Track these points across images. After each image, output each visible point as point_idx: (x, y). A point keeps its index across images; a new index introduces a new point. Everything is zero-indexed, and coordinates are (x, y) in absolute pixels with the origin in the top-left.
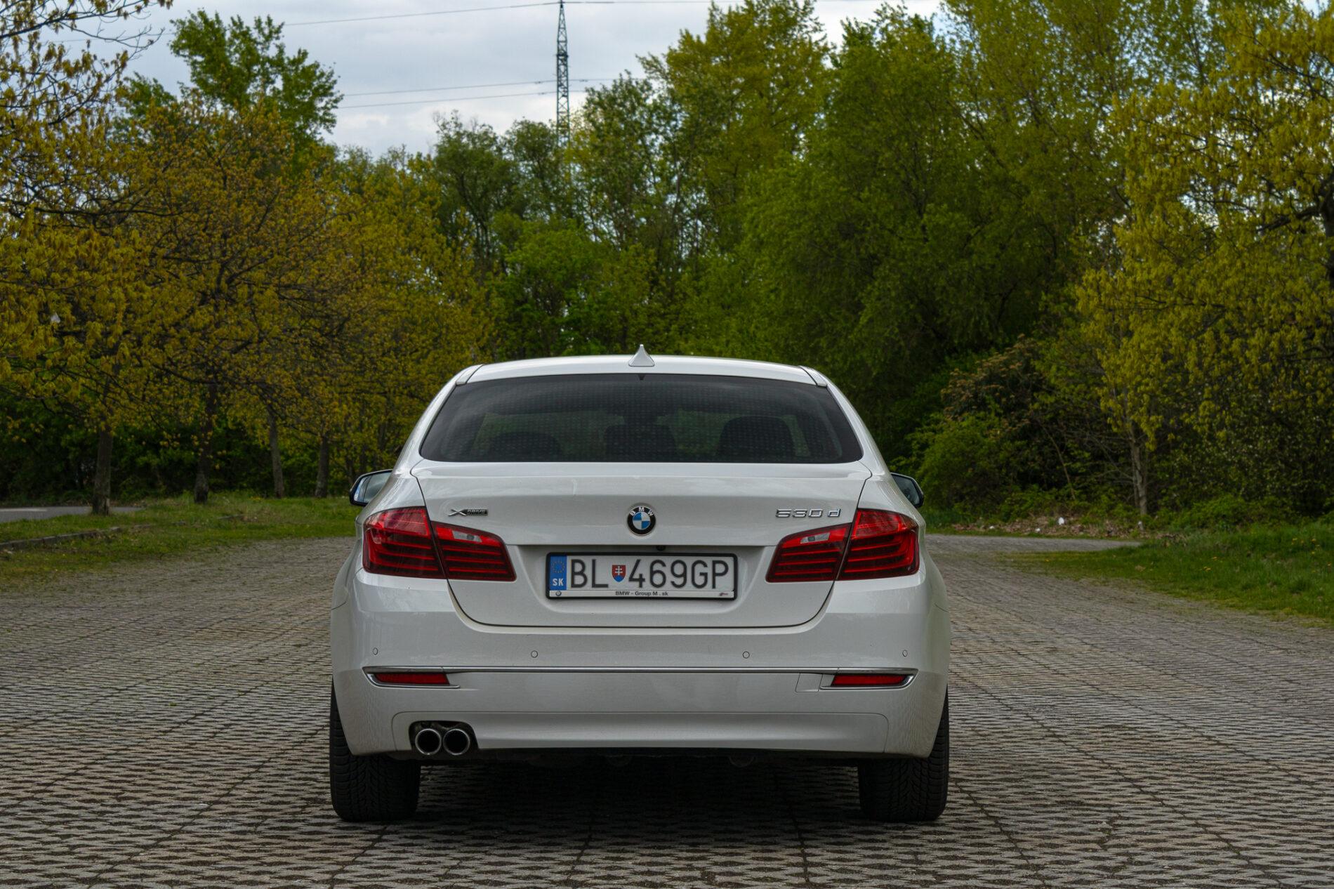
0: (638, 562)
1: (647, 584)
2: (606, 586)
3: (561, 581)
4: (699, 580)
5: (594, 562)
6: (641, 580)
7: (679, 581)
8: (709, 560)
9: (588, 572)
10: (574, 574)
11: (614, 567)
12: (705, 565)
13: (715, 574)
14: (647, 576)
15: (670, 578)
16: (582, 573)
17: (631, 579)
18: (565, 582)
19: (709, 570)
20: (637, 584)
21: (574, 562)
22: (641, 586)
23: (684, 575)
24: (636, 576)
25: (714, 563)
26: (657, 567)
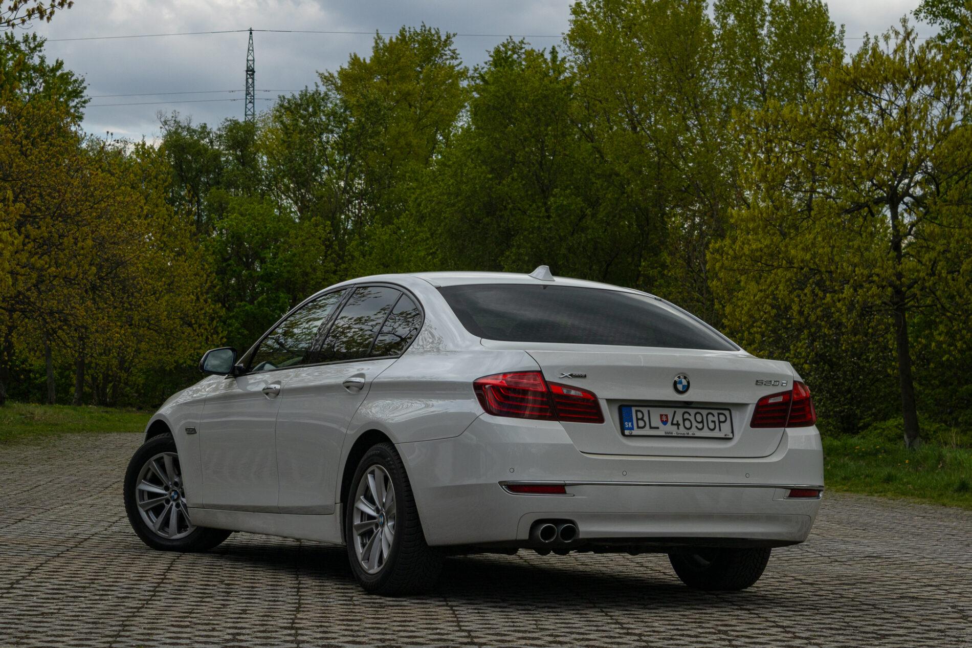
0: (675, 412)
1: (681, 427)
2: (658, 428)
3: (630, 424)
4: (712, 426)
5: (649, 411)
6: (678, 425)
7: (700, 426)
8: (715, 412)
9: (646, 418)
10: (638, 419)
11: (661, 416)
12: (714, 416)
13: (720, 422)
14: (681, 422)
15: (695, 424)
16: (642, 419)
17: (672, 424)
18: (632, 424)
19: (716, 419)
20: (676, 427)
21: (637, 411)
22: (678, 428)
23: (702, 422)
24: (675, 422)
25: (719, 414)
26: (686, 416)
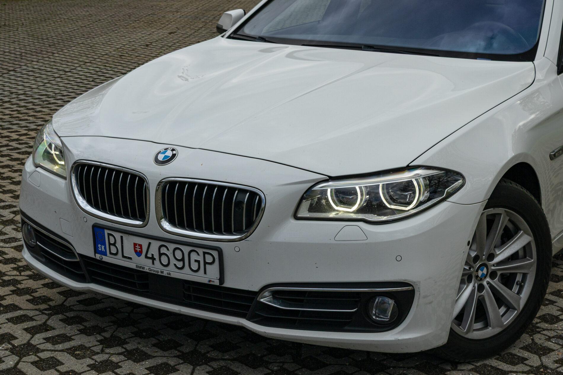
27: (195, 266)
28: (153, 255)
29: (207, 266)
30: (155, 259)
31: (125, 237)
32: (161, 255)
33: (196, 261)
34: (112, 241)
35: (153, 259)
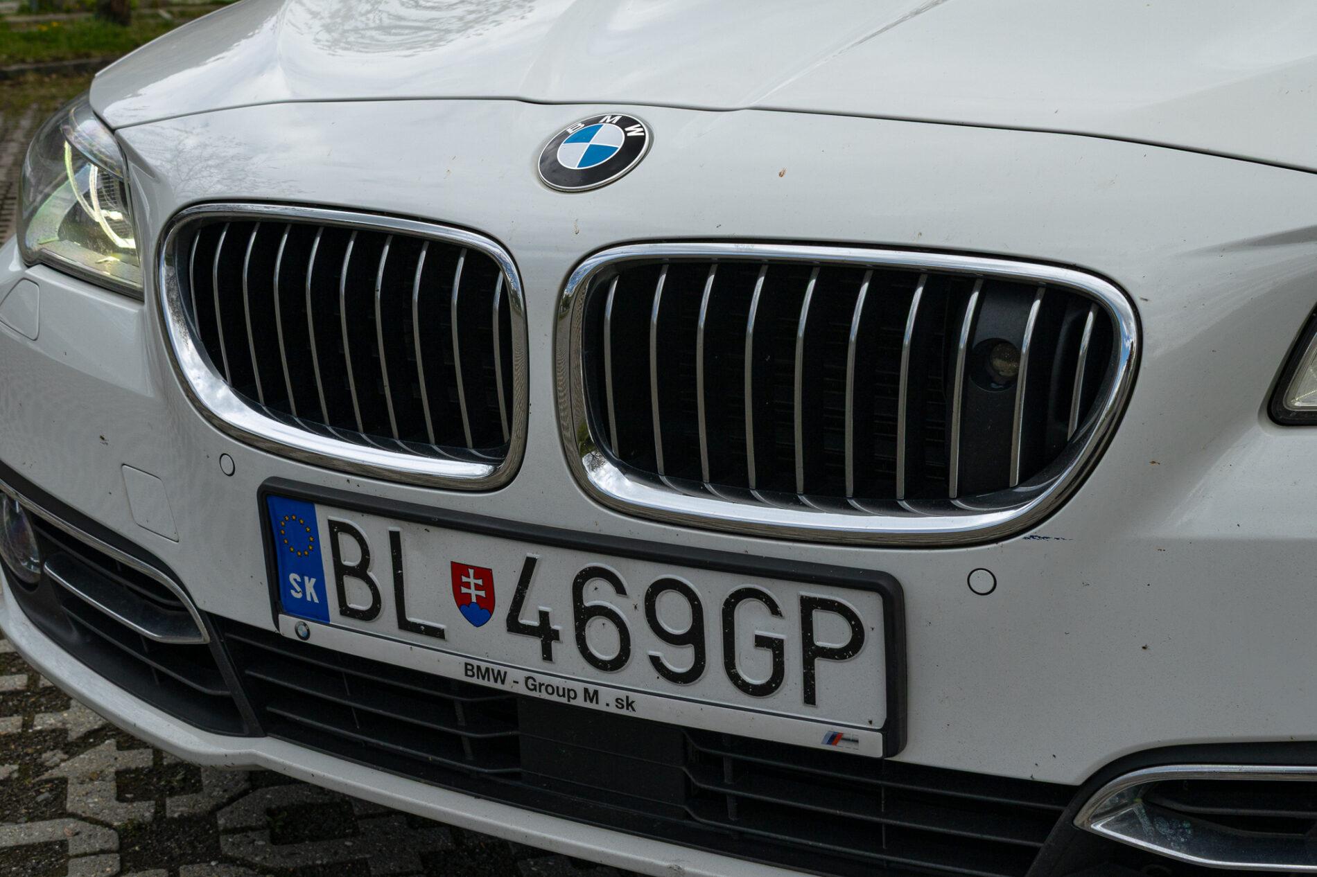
27: (756, 667)
28: (544, 616)
29: (821, 665)
30: (555, 635)
31: (411, 536)
32: (583, 615)
33: (761, 642)
34: (351, 557)
35: (545, 633)
